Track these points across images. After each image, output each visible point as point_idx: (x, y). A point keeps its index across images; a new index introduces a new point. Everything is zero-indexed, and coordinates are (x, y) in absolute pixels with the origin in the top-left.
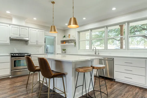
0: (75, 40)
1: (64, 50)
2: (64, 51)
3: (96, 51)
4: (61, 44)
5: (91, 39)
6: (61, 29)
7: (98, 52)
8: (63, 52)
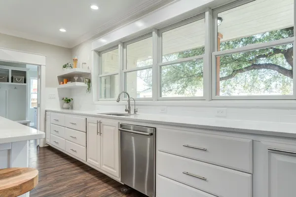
0: (89, 74)
1: (68, 101)
2: (68, 103)
3: (129, 105)
4: (60, 84)
5: (125, 70)
6: (63, 46)
7: (134, 106)
8: (66, 105)
